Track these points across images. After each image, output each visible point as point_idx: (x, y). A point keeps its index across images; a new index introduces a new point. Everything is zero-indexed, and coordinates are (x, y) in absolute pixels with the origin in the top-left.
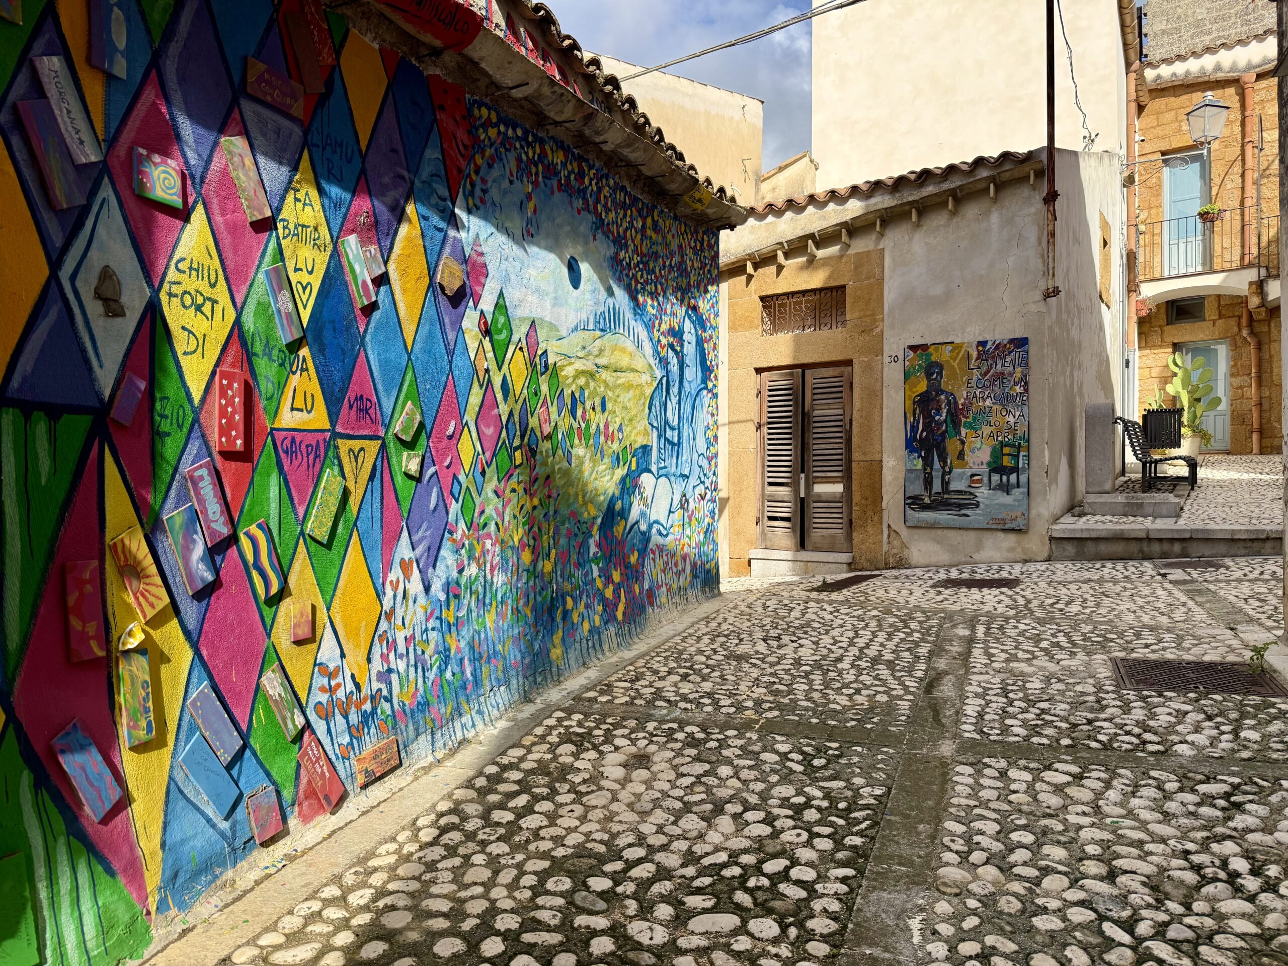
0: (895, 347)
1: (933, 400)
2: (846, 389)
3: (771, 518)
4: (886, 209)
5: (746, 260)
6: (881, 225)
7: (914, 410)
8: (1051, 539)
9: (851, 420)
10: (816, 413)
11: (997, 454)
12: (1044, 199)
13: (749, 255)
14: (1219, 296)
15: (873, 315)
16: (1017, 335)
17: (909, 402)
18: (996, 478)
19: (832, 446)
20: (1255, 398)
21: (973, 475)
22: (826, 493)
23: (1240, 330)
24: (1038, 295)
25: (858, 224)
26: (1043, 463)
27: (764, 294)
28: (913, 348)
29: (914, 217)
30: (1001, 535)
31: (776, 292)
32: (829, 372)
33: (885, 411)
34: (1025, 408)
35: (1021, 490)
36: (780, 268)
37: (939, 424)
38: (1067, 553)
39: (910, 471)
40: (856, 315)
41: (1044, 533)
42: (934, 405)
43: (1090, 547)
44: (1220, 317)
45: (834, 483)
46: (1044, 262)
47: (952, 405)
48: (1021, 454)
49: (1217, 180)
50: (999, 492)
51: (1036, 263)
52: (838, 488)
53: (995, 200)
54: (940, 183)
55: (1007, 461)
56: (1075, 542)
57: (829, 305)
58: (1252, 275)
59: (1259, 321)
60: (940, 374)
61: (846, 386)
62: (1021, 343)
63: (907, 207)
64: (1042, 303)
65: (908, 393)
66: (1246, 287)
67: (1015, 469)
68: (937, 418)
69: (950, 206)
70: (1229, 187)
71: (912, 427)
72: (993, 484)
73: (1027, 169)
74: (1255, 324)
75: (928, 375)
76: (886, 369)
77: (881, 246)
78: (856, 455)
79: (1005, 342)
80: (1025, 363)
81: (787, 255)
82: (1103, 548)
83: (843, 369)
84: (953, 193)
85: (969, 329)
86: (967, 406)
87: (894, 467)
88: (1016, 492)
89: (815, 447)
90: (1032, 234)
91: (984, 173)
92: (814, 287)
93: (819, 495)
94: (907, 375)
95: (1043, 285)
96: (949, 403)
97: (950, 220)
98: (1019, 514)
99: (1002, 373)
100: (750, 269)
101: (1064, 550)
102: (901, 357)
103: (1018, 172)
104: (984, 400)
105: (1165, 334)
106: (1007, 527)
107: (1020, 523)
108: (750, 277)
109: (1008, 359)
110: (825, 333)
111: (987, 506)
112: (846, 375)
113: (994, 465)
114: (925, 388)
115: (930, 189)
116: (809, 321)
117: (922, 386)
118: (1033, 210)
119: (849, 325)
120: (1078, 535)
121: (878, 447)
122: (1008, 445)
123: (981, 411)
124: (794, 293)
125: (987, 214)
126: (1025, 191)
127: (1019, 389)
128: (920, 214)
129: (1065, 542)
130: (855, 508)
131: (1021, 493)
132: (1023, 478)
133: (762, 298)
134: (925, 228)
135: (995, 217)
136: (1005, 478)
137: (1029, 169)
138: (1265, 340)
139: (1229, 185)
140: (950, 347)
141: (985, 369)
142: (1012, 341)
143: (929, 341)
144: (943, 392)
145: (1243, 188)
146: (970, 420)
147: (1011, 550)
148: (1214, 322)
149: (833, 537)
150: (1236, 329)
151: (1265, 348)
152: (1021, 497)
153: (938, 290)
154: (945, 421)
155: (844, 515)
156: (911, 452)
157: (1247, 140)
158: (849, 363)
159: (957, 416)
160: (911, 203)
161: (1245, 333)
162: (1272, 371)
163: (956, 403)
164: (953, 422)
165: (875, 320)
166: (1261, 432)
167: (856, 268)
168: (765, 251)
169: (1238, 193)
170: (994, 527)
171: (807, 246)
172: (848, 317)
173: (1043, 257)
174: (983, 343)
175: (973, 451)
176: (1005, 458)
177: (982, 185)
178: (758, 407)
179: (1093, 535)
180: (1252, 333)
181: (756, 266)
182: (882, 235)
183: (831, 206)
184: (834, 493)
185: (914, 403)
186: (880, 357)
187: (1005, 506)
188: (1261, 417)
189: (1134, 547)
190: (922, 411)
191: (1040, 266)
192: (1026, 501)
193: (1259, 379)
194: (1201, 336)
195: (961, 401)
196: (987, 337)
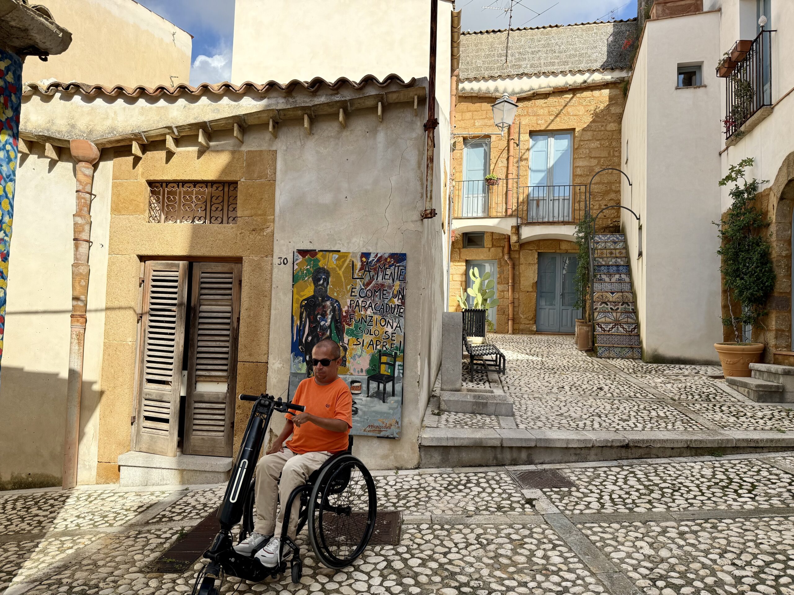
0: (284, 249)
1: (319, 305)
2: (235, 286)
3: (147, 418)
4: (279, 111)
5: (131, 140)
6: (274, 127)
7: (301, 314)
8: (421, 447)
9: (239, 319)
10: (203, 308)
11: (376, 362)
12: (425, 126)
13: (135, 135)
14: (492, 233)
15: (264, 214)
16: (397, 251)
17: (297, 306)
18: (374, 385)
19: (218, 344)
20: (511, 299)
21: (353, 382)
22: (209, 394)
23: (503, 255)
24: (416, 216)
25: (251, 121)
26: (416, 373)
27: (152, 178)
28: (303, 253)
29: (306, 124)
30: (376, 442)
31: (165, 178)
32: (219, 267)
33: (273, 312)
34: (402, 320)
35: (395, 398)
36: (170, 155)
37: (324, 329)
38: (433, 460)
39: (294, 375)
40: (247, 213)
41: (415, 441)
42: (319, 310)
43: (454, 456)
44: (493, 247)
45: (218, 382)
46: (422, 184)
47: (337, 310)
48: (397, 363)
49: (493, 161)
50: (376, 399)
51: (415, 185)
52: (222, 388)
53: (382, 119)
54: (332, 95)
55: (384, 370)
56: (442, 449)
57: (220, 199)
58: (513, 222)
59: (514, 251)
60: (326, 280)
61: (236, 283)
62: (400, 258)
63: (300, 113)
64: (419, 223)
65: (296, 296)
66: (510, 229)
67: (391, 378)
68: (322, 323)
69: (341, 118)
70: (500, 165)
71: (299, 331)
72: (371, 392)
73: (411, 94)
74: (512, 252)
75: (316, 280)
76: (275, 271)
77: (274, 148)
78: (242, 355)
79: (386, 256)
80: (402, 278)
81: (178, 142)
82: (465, 456)
83: (233, 265)
84: (344, 105)
85: (354, 240)
86: (350, 315)
87: (279, 371)
88: (391, 400)
89: (200, 344)
90: (412, 157)
91: (372, 91)
92: (205, 178)
93: (202, 395)
94: (295, 279)
95: (421, 206)
96: (334, 310)
97: (339, 132)
98: (393, 423)
99: (383, 285)
100: (136, 149)
101: (431, 457)
102: (290, 260)
103: (403, 96)
104: (366, 310)
105: (462, 254)
106: (382, 434)
107: (393, 431)
108: (137, 160)
109: (388, 272)
110: (216, 226)
111: (364, 413)
112: (235, 271)
113: (373, 373)
114: (312, 293)
115: (322, 99)
116: (200, 213)
117: (309, 291)
118: (414, 135)
119: (240, 221)
120: (444, 444)
121: (264, 347)
122: (385, 354)
123: (363, 320)
124: (184, 183)
125: (374, 132)
126: (408, 115)
127: (397, 301)
128: (313, 121)
129: (433, 449)
130: (237, 411)
131: (396, 402)
132: (398, 387)
133: (151, 183)
134: (316, 137)
135: (381, 137)
136: (381, 386)
137: (413, 94)
138: (517, 263)
139: (500, 164)
140: (336, 256)
141: (367, 279)
142: (392, 255)
143: (316, 247)
144: (329, 298)
145: (508, 167)
146: (352, 327)
147: (385, 457)
148: (489, 249)
149: (213, 440)
150: (501, 254)
151: (517, 268)
152: (395, 405)
153: (327, 198)
154: (330, 327)
155: (227, 417)
156: (296, 355)
157: (511, 138)
158: (238, 260)
159: (341, 323)
160: (304, 108)
161: (506, 257)
162: (520, 283)
163: (340, 310)
164: (336, 327)
165: (266, 221)
166: (513, 320)
167: (248, 165)
168: (153, 133)
169: (505, 170)
170: (370, 434)
171: (197, 136)
172: (239, 214)
173: (421, 180)
174: (366, 255)
175: (354, 358)
176: (383, 367)
177: (370, 103)
178: (140, 297)
179: (457, 443)
180: (510, 258)
181: (145, 148)
182: (275, 135)
183: (225, 100)
184: (217, 394)
185: (301, 306)
186: (269, 258)
187: (381, 413)
188: (514, 311)
189: (490, 455)
190: (308, 316)
191: (419, 188)
192: (399, 408)
193: (513, 286)
194: (482, 257)
195: (345, 309)
196: (371, 250)
